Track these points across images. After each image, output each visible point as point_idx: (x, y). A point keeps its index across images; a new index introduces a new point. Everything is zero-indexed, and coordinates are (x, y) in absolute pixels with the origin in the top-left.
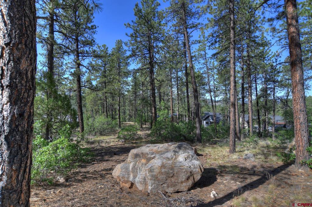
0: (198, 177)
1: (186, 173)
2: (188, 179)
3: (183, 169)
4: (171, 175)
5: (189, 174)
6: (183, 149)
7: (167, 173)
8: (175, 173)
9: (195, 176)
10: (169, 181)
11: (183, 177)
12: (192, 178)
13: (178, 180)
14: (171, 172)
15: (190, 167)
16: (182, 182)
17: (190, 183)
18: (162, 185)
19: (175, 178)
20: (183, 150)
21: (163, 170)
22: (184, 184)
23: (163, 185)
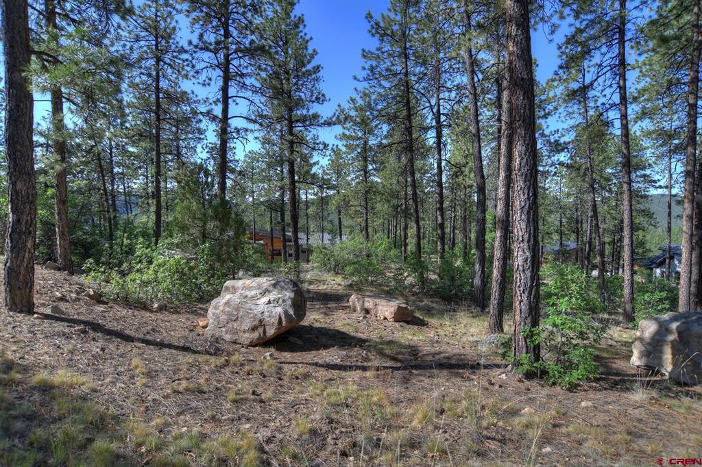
0: (271, 332)
1: (252, 319)
2: (254, 329)
3: (251, 314)
4: (234, 318)
5: (256, 323)
6: (279, 288)
7: (230, 314)
8: (240, 316)
9: (268, 328)
10: (230, 325)
11: (247, 324)
12: (261, 330)
13: (240, 326)
14: (235, 313)
15: (263, 313)
16: (244, 332)
17: (255, 335)
18: (220, 328)
19: (238, 323)
20: (278, 290)
21: (227, 309)
22: (247, 335)
23: (222, 329)
